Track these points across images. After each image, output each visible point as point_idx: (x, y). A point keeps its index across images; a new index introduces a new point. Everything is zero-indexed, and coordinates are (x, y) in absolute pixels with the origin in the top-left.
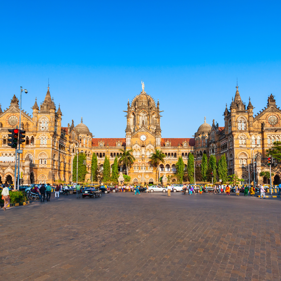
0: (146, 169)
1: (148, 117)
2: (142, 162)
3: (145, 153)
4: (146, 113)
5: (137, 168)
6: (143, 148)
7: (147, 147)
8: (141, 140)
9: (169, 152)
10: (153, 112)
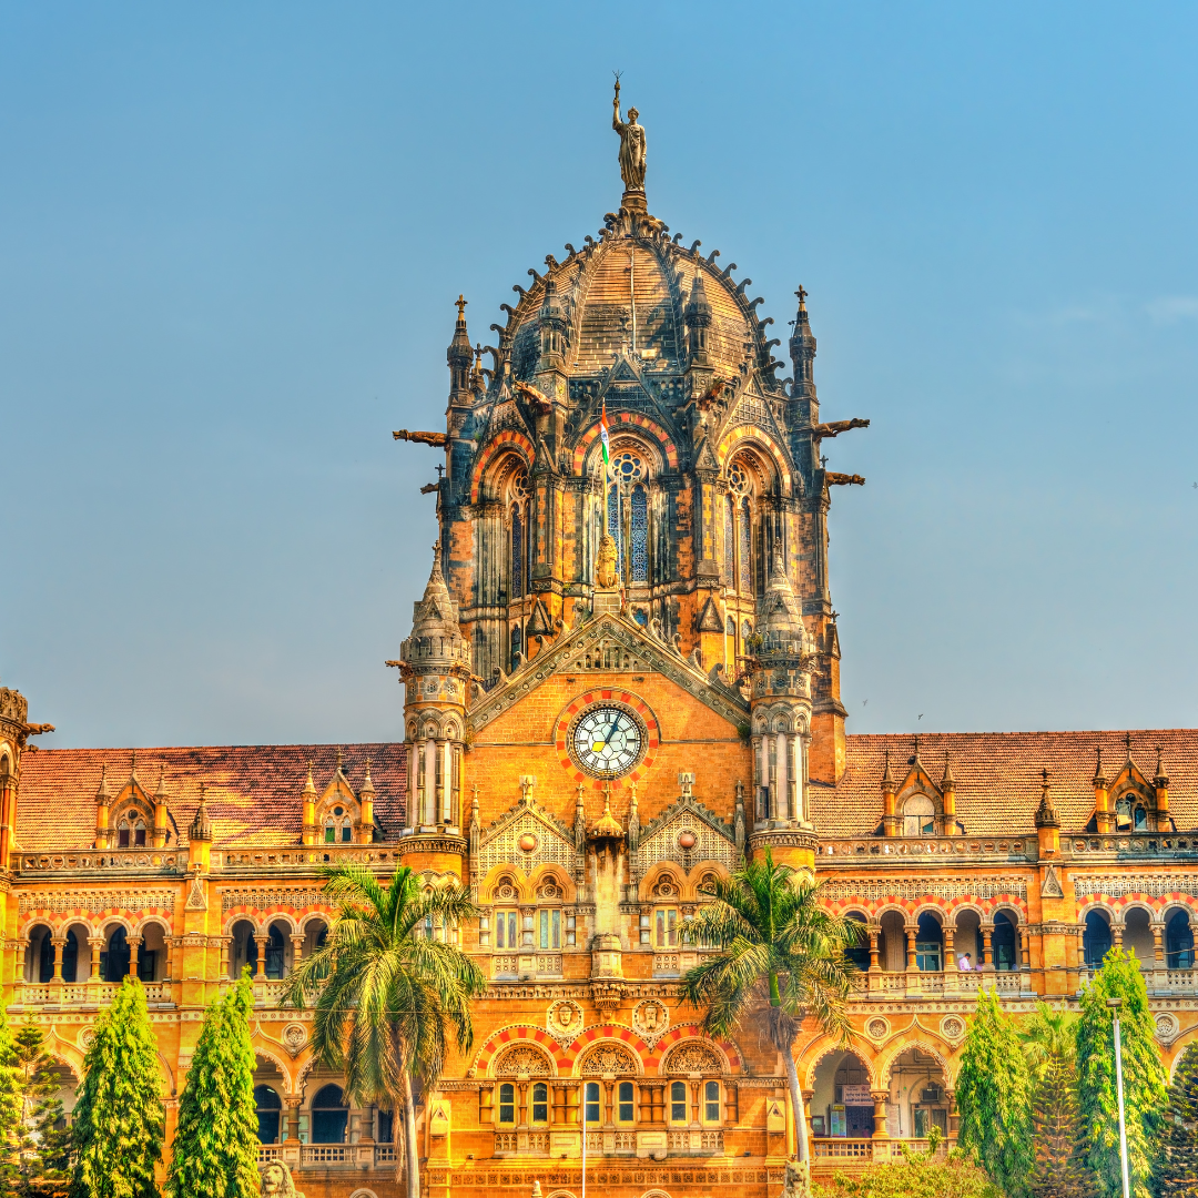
0: (637, 1114)
1: (685, 497)
2: (590, 1035)
3: (624, 922)
4: (661, 448)
5: (530, 1102)
6: (602, 867)
7: (655, 853)
8: (589, 771)
9: (926, 906)
10: (740, 433)
